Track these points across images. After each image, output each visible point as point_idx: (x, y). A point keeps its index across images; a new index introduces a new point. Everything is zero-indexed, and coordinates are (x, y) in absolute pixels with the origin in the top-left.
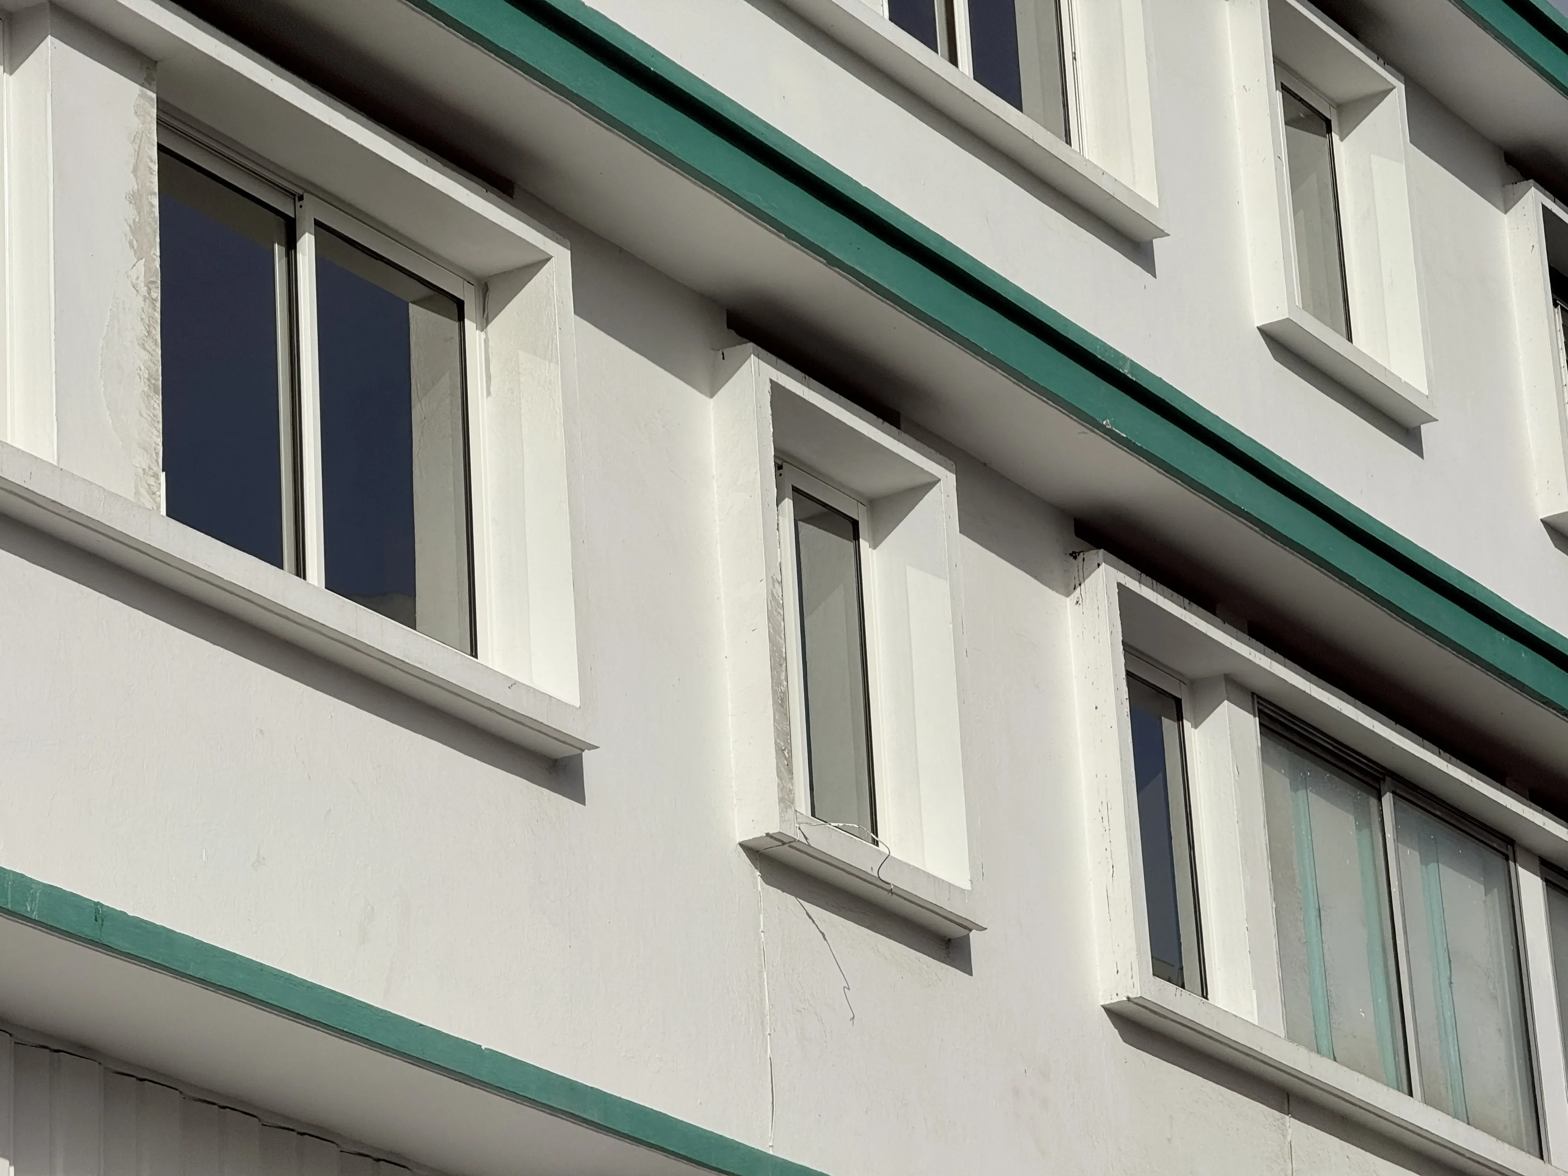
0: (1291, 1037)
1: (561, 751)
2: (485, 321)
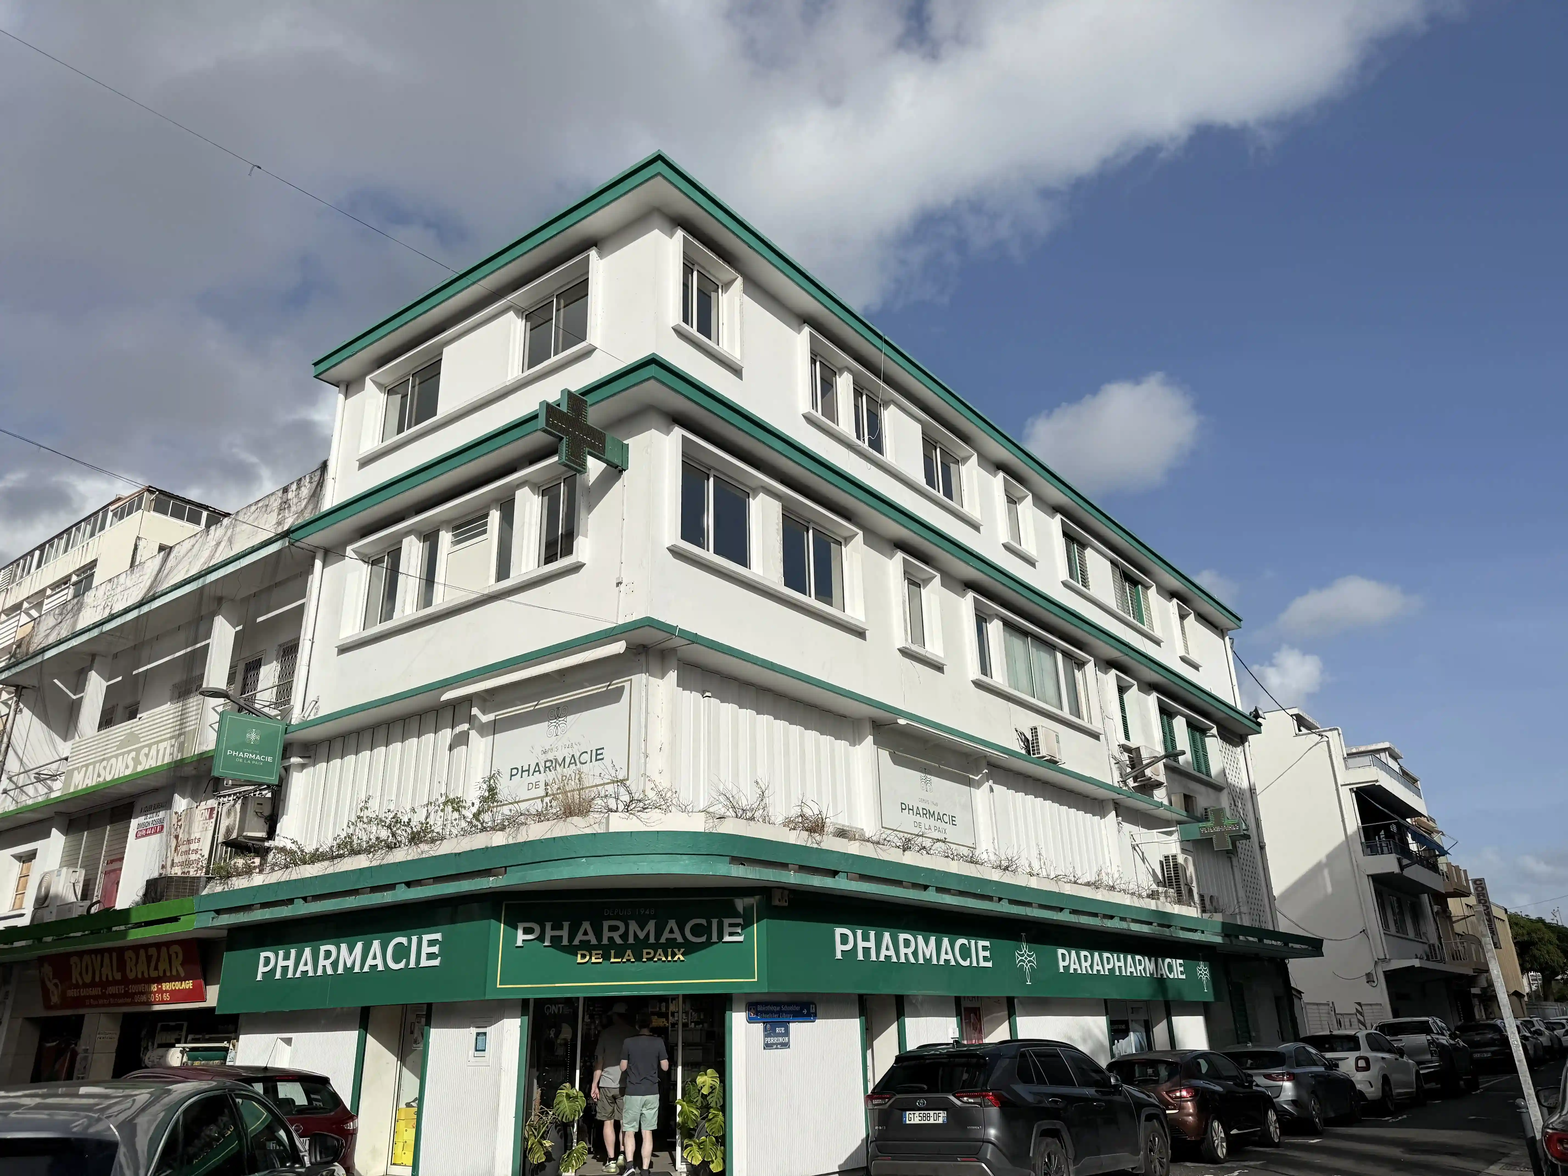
0: (1010, 686)
1: (861, 631)
2: (846, 546)
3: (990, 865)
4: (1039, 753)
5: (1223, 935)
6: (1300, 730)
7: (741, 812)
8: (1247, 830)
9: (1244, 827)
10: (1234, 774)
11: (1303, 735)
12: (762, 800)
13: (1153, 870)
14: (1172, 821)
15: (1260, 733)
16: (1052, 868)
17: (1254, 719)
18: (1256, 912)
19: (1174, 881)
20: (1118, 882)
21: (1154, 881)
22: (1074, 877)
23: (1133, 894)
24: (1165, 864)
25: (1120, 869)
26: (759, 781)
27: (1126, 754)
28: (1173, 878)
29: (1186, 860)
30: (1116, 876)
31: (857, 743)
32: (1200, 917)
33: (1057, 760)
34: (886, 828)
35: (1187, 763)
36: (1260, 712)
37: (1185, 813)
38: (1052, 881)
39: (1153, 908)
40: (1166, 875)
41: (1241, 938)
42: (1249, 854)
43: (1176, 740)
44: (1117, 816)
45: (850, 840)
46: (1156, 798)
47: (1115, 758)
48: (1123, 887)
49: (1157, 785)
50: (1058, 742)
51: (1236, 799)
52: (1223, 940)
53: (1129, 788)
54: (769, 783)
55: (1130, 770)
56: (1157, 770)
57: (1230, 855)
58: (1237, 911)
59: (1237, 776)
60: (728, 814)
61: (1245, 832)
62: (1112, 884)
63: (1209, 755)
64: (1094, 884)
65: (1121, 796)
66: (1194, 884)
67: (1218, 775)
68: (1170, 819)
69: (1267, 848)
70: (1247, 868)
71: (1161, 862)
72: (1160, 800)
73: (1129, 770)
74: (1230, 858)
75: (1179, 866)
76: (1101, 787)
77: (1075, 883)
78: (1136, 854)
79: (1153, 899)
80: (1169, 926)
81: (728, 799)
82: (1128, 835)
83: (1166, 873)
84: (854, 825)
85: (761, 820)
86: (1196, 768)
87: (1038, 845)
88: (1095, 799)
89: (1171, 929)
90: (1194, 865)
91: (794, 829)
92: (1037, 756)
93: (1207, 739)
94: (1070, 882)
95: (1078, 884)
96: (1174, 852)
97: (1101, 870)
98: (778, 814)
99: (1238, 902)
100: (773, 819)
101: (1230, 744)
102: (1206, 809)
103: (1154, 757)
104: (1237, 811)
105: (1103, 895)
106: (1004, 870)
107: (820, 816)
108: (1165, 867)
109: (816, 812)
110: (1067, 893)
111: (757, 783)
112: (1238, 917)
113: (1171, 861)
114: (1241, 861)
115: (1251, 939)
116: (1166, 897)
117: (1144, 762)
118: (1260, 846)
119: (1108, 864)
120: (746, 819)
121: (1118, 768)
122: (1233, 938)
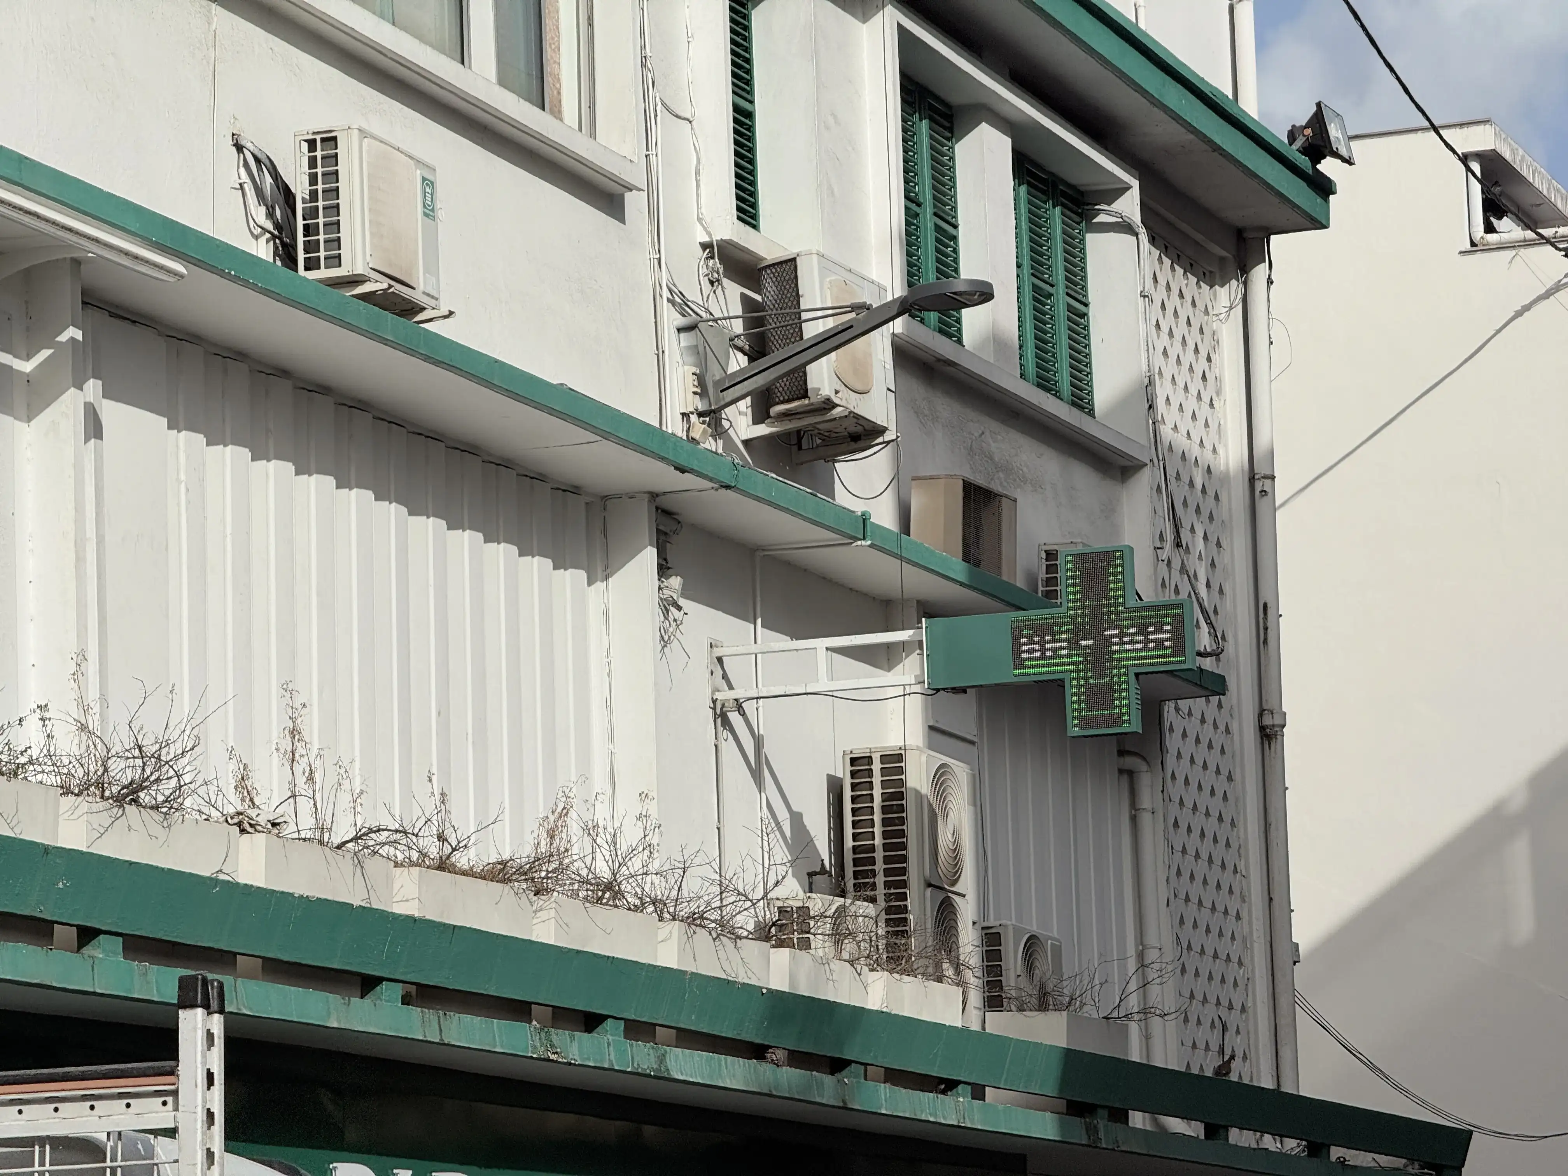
3: (54, 780)
4: (335, 260)
5: (1062, 1105)
6: (1490, 228)
8: (1216, 654)
9: (1204, 641)
10: (1191, 405)
11: (1501, 247)
13: (796, 818)
14: (904, 602)
15: (1319, 223)
16: (345, 800)
17: (1303, 161)
18: (1210, 1012)
19: (880, 866)
20: (636, 865)
21: (792, 863)
22: (441, 838)
23: (695, 920)
24: (848, 794)
25: (652, 809)
27: (733, 291)
28: (879, 855)
29: (940, 776)
30: (630, 836)
32: (975, 1026)
33: (417, 296)
35: (997, 341)
36: (1334, 132)
37: (958, 568)
38: (337, 856)
39: (778, 982)
40: (849, 843)
41: (1138, 1119)
42: (1213, 759)
43: (962, 233)
44: (664, 570)
46: (842, 498)
47: (682, 305)
48: (656, 886)
49: (855, 438)
50: (430, 212)
51: (1187, 518)
52: (1063, 1127)
53: (729, 444)
55: (743, 361)
56: (862, 367)
57: (1130, 762)
58: (1133, 1003)
59: (1204, 411)
61: (1207, 664)
62: (606, 874)
63: (1092, 311)
64: (526, 873)
65: (689, 481)
66: (967, 883)
67: (1123, 404)
68: (896, 594)
69: (1290, 738)
70: (1198, 822)
71: (835, 788)
72: (858, 507)
73: (738, 362)
74: (1130, 774)
75: (910, 803)
76: (606, 435)
77: (443, 865)
78: (729, 747)
79: (780, 944)
80: (836, 1065)
82: (702, 660)
83: (849, 831)
86: (1031, 369)
87: (287, 689)
88: (575, 490)
89: (847, 1077)
90: (977, 801)
92: (324, 273)
93: (1093, 240)
94: (422, 861)
95: (452, 869)
96: (892, 741)
97: (564, 813)
99: (1143, 965)
101: (1190, 267)
102: (1051, 555)
103: (854, 308)
104: (1183, 570)
105: (562, 925)
106: (119, 800)
108: (848, 806)
110: (398, 909)
112: (1134, 1028)
113: (877, 779)
114: (1176, 790)
115: (1176, 1125)
116: (838, 936)
117: (812, 330)
118: (1262, 728)
119: (600, 782)
121: (694, 350)
122: (1101, 1122)
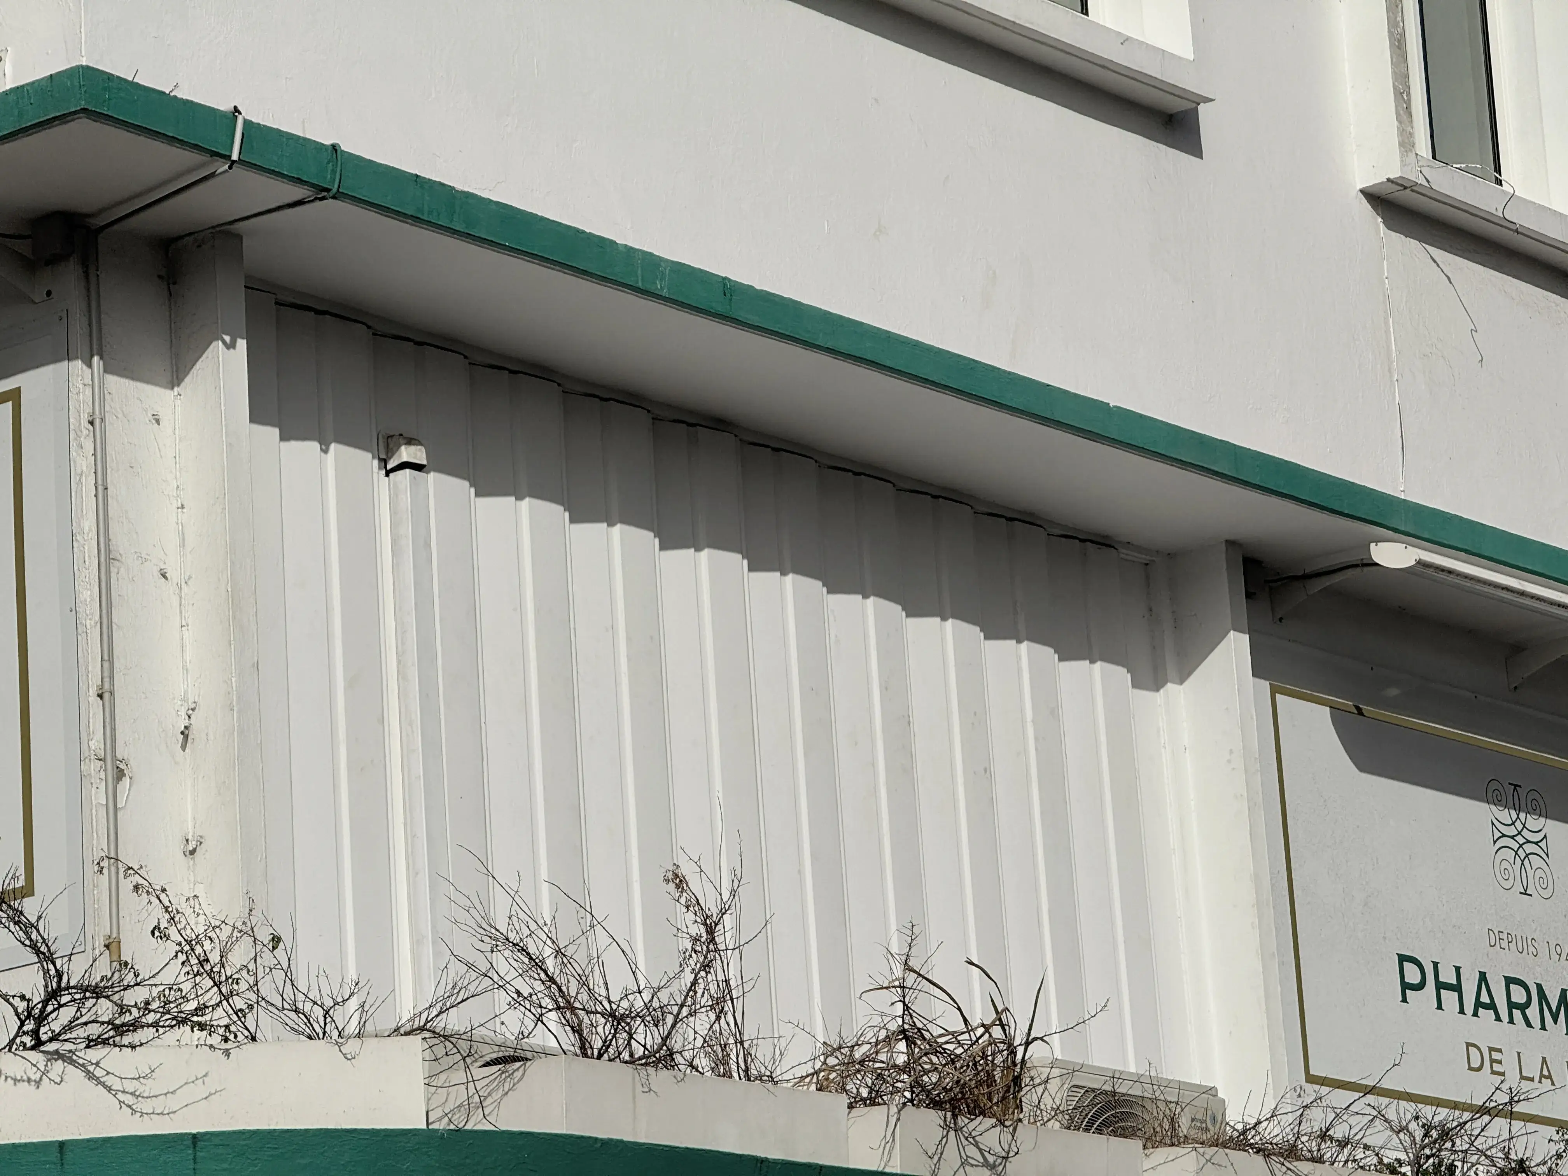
1: (1176, 105)
7: (603, 1028)
12: (706, 967)
26: (688, 870)
31: (1171, 670)
34: (1323, 1081)
45: (1152, 1141)
54: (737, 879)
60: (542, 1038)
81: (537, 964)
84: (1167, 1074)
85: (703, 1062)
91: (872, 1101)
98: (786, 1030)
100: (763, 1053)
107: (997, 1032)
109: (980, 1014)
111: (679, 882)
120: (632, 1061)
